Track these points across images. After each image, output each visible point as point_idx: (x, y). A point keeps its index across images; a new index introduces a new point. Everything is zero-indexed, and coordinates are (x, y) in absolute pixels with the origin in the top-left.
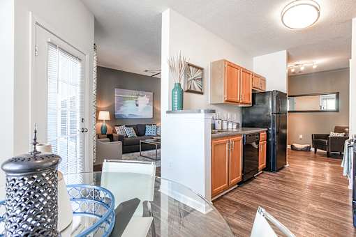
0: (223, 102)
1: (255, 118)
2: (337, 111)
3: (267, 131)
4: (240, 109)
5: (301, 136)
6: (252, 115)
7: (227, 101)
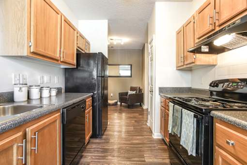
0: (25, 54)
1: (79, 81)
2: (131, 76)
3: (92, 96)
4: (62, 70)
5: (112, 95)
6: (77, 78)
7: (34, 53)
